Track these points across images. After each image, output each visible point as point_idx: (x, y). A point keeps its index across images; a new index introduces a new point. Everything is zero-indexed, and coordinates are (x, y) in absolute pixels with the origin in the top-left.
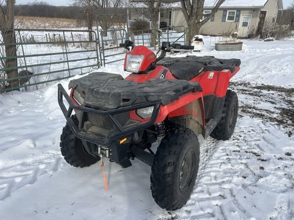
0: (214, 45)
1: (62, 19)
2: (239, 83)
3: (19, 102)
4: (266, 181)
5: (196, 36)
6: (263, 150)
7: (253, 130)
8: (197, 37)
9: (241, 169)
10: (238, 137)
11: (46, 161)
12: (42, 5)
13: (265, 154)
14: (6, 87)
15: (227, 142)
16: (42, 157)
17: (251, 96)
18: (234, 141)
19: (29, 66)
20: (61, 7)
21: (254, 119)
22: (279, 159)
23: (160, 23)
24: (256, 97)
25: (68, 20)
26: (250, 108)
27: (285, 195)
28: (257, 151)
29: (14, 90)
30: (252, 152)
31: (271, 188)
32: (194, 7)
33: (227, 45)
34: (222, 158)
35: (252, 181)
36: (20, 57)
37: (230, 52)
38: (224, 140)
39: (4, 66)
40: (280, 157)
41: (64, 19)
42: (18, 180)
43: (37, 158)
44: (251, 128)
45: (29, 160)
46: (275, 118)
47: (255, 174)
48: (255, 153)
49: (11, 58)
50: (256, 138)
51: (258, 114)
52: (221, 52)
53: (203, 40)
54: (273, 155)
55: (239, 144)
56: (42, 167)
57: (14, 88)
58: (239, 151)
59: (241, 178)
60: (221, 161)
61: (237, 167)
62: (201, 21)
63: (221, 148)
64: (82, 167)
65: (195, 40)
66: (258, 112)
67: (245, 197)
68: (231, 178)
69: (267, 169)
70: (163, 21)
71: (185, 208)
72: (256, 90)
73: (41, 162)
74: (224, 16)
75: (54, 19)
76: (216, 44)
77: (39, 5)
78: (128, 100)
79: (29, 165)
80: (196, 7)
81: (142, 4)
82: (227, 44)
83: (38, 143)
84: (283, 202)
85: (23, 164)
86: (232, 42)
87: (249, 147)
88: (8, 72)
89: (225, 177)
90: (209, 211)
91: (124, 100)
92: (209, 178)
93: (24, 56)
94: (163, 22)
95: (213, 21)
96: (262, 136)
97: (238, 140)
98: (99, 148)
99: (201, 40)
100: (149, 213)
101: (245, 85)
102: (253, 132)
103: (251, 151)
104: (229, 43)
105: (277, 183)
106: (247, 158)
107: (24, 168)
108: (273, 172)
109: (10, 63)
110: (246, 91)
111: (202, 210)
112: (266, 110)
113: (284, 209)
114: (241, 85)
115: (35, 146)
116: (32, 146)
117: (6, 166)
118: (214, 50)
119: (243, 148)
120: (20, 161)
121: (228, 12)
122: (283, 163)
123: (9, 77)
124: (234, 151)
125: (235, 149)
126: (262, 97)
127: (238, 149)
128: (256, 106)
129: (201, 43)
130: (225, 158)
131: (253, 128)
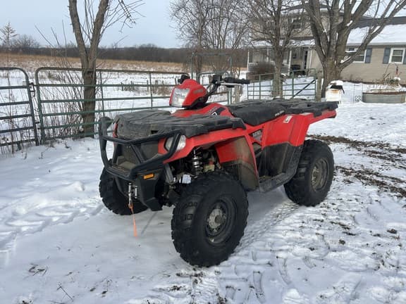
0: (361, 95)
1: (170, 63)
2: (374, 143)
3: (89, 149)
4: (340, 256)
5: (333, 82)
6: (357, 223)
7: (356, 199)
8: (335, 84)
9: (313, 240)
10: (330, 205)
11: (89, 206)
12: (149, 48)
13: (358, 228)
14: (80, 132)
15: (311, 209)
16: (87, 202)
17: (380, 160)
18: (321, 209)
19: (107, 111)
20: (171, 49)
21: (367, 186)
22: (375, 236)
23: (292, 66)
24: (387, 162)
25: (177, 64)
26: (370, 174)
27: (357, 275)
28: (347, 223)
29: (87, 136)
30: (339, 224)
31: (342, 265)
32: (332, 44)
33: (382, 95)
34: (294, 225)
35: (320, 255)
36: (98, 100)
37: (384, 104)
38: (308, 206)
39: (81, 109)
40: (378, 233)
41: (173, 63)
42: (55, 219)
43: (81, 202)
44: (355, 197)
45: (73, 203)
46: (401, 189)
47: (329, 248)
48: (343, 226)
49: (88, 100)
50: (355, 209)
51: (378, 182)
52: (370, 104)
53: (343, 87)
54: (368, 230)
55: (327, 213)
56: (83, 210)
57: (87, 134)
58: (322, 221)
59: (306, 250)
60: (290, 228)
61: (307, 237)
62: (342, 61)
63: (299, 214)
64: (122, 214)
65: (331, 88)
66: (379, 179)
67: (299, 269)
68: (292, 247)
69: (348, 244)
70: (295, 63)
71: (216, 268)
72: (394, 153)
73: (84, 206)
74: (387, 55)
75: (162, 63)
76: (363, 93)
77: (146, 48)
78: (156, 132)
79: (71, 207)
80: (335, 43)
81: (264, 42)
82: (381, 93)
83: (87, 187)
84: (350, 282)
85: (66, 206)
86: (390, 91)
87: (339, 217)
88: (84, 116)
89: (285, 245)
90: (244, 275)
91: (153, 132)
92: (263, 243)
93: (103, 100)
94: (296, 65)
95: (369, 63)
96: (366, 207)
97: (328, 208)
98: (130, 186)
99: (340, 88)
100: (172, 266)
101: (381, 146)
102: (355, 201)
103: (338, 221)
104: (384, 91)
105: (353, 260)
106: (329, 229)
107: (65, 210)
108: (357, 248)
109: (87, 106)
110: (377, 153)
111: (236, 273)
112: (393, 178)
113: (348, 290)
114: (374, 146)
115: (84, 189)
116: (80, 189)
117: (50, 205)
118: (361, 102)
119: (330, 217)
120: (64, 203)
121: (392, 50)
122: (376, 241)
123: (84, 122)
124: (316, 220)
125: (318, 218)
126: (397, 162)
127: (322, 218)
128: (381, 172)
129: (339, 92)
130: (298, 225)
131: (358, 197)
